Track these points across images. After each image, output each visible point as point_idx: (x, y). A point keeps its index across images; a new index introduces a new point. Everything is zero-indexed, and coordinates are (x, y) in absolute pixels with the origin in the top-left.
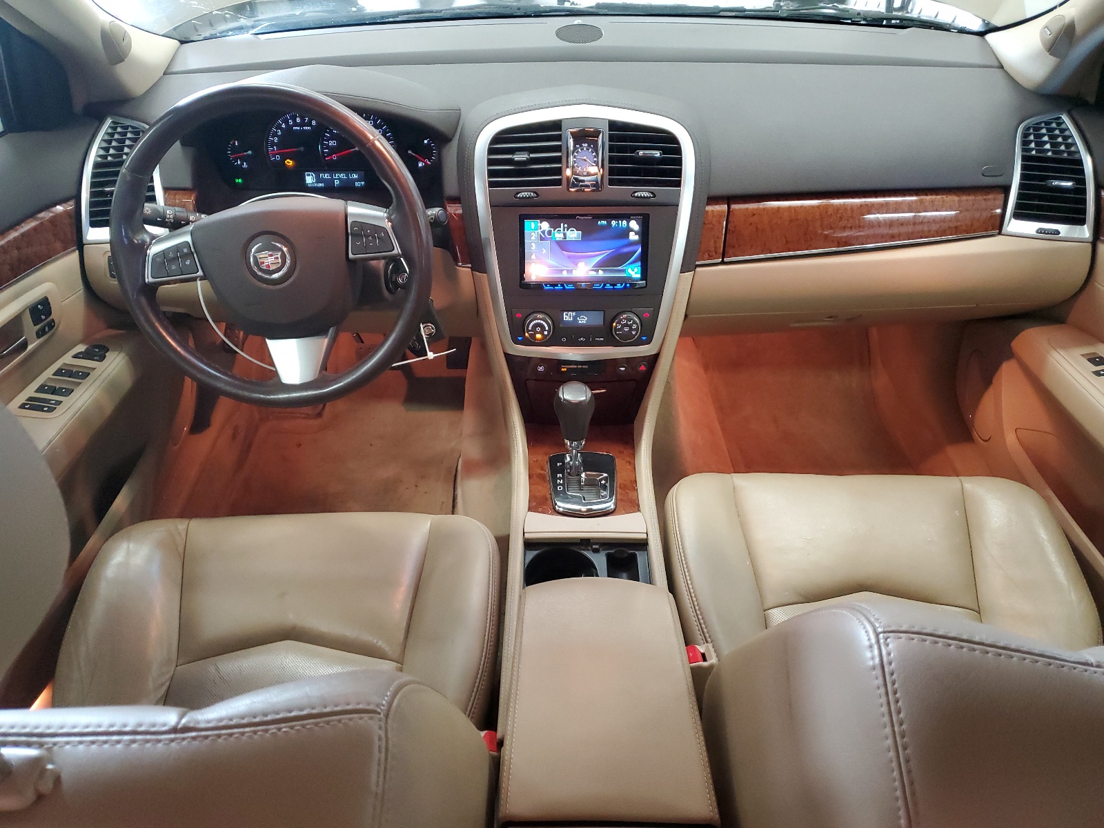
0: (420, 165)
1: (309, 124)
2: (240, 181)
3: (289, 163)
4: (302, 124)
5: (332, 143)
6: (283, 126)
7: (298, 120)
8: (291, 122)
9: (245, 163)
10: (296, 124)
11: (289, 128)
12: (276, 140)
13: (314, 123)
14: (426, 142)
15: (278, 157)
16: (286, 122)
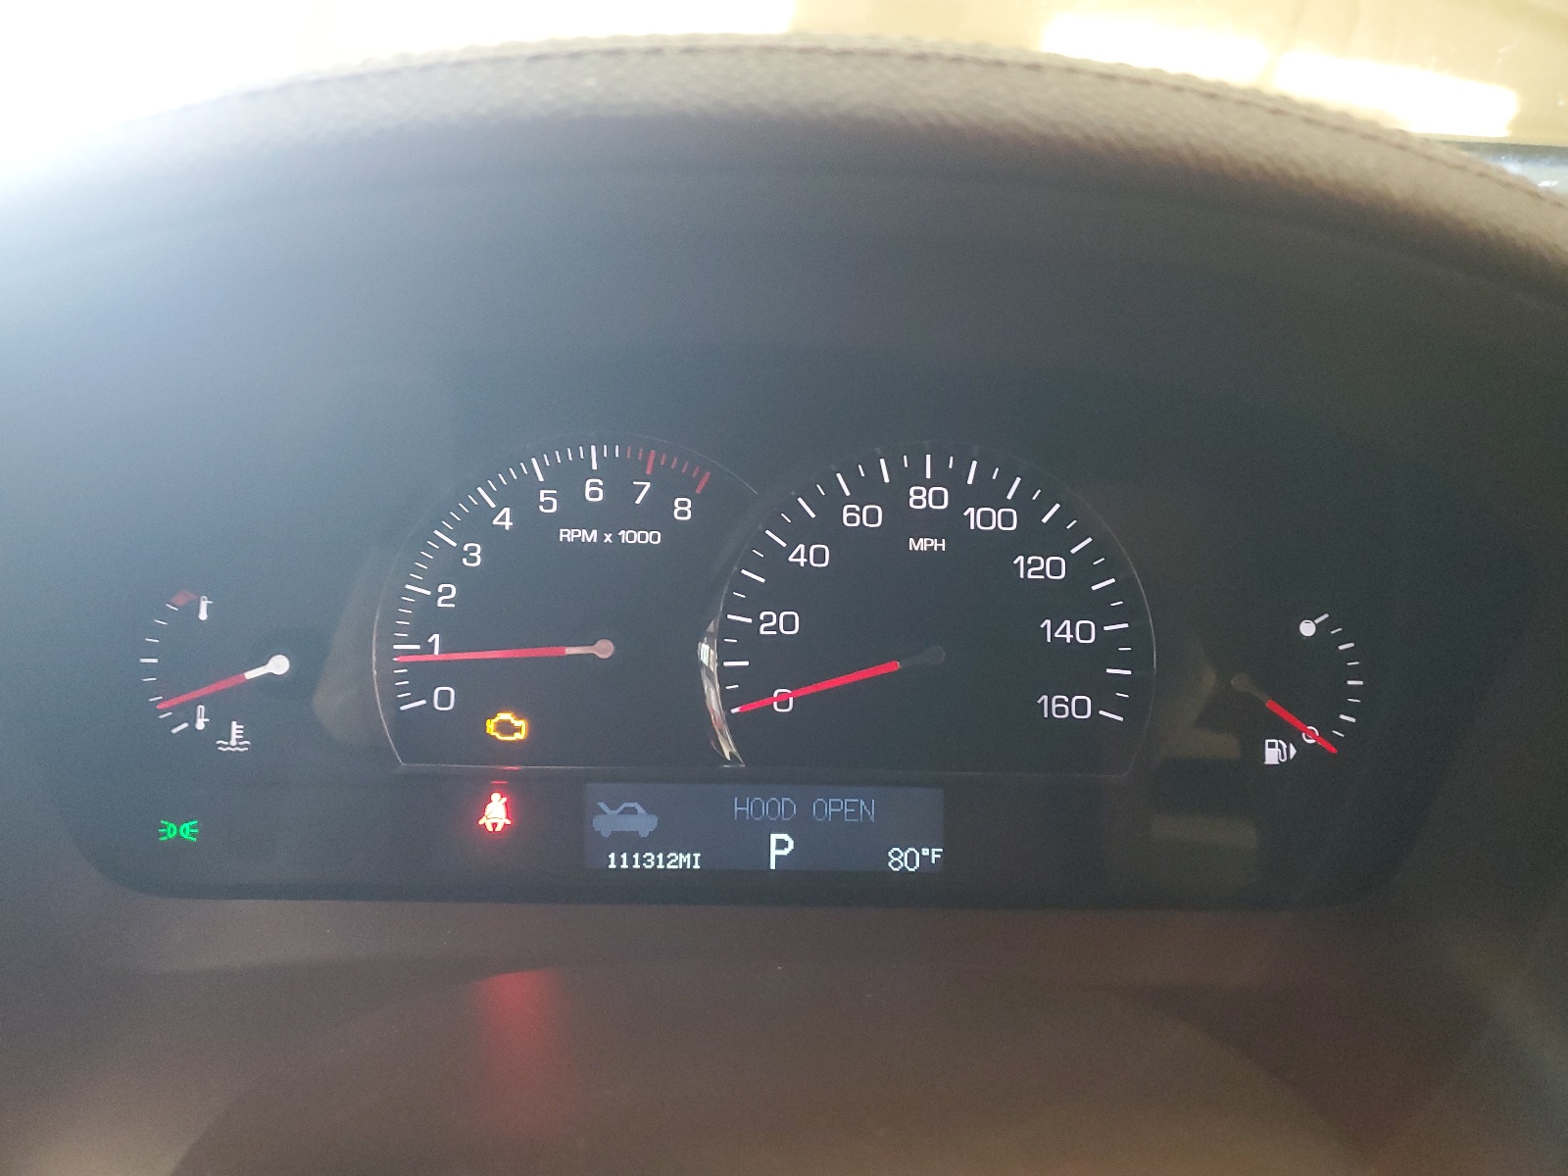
0: (1272, 756)
1: (656, 514)
2: (188, 831)
3: (506, 728)
4: (616, 513)
5: (774, 623)
6: (505, 519)
7: (593, 491)
8: (549, 501)
9: (235, 728)
10: (576, 512)
11: (534, 527)
12: (448, 596)
13: (683, 509)
14: (1307, 629)
15: (445, 698)
16: (520, 497)
